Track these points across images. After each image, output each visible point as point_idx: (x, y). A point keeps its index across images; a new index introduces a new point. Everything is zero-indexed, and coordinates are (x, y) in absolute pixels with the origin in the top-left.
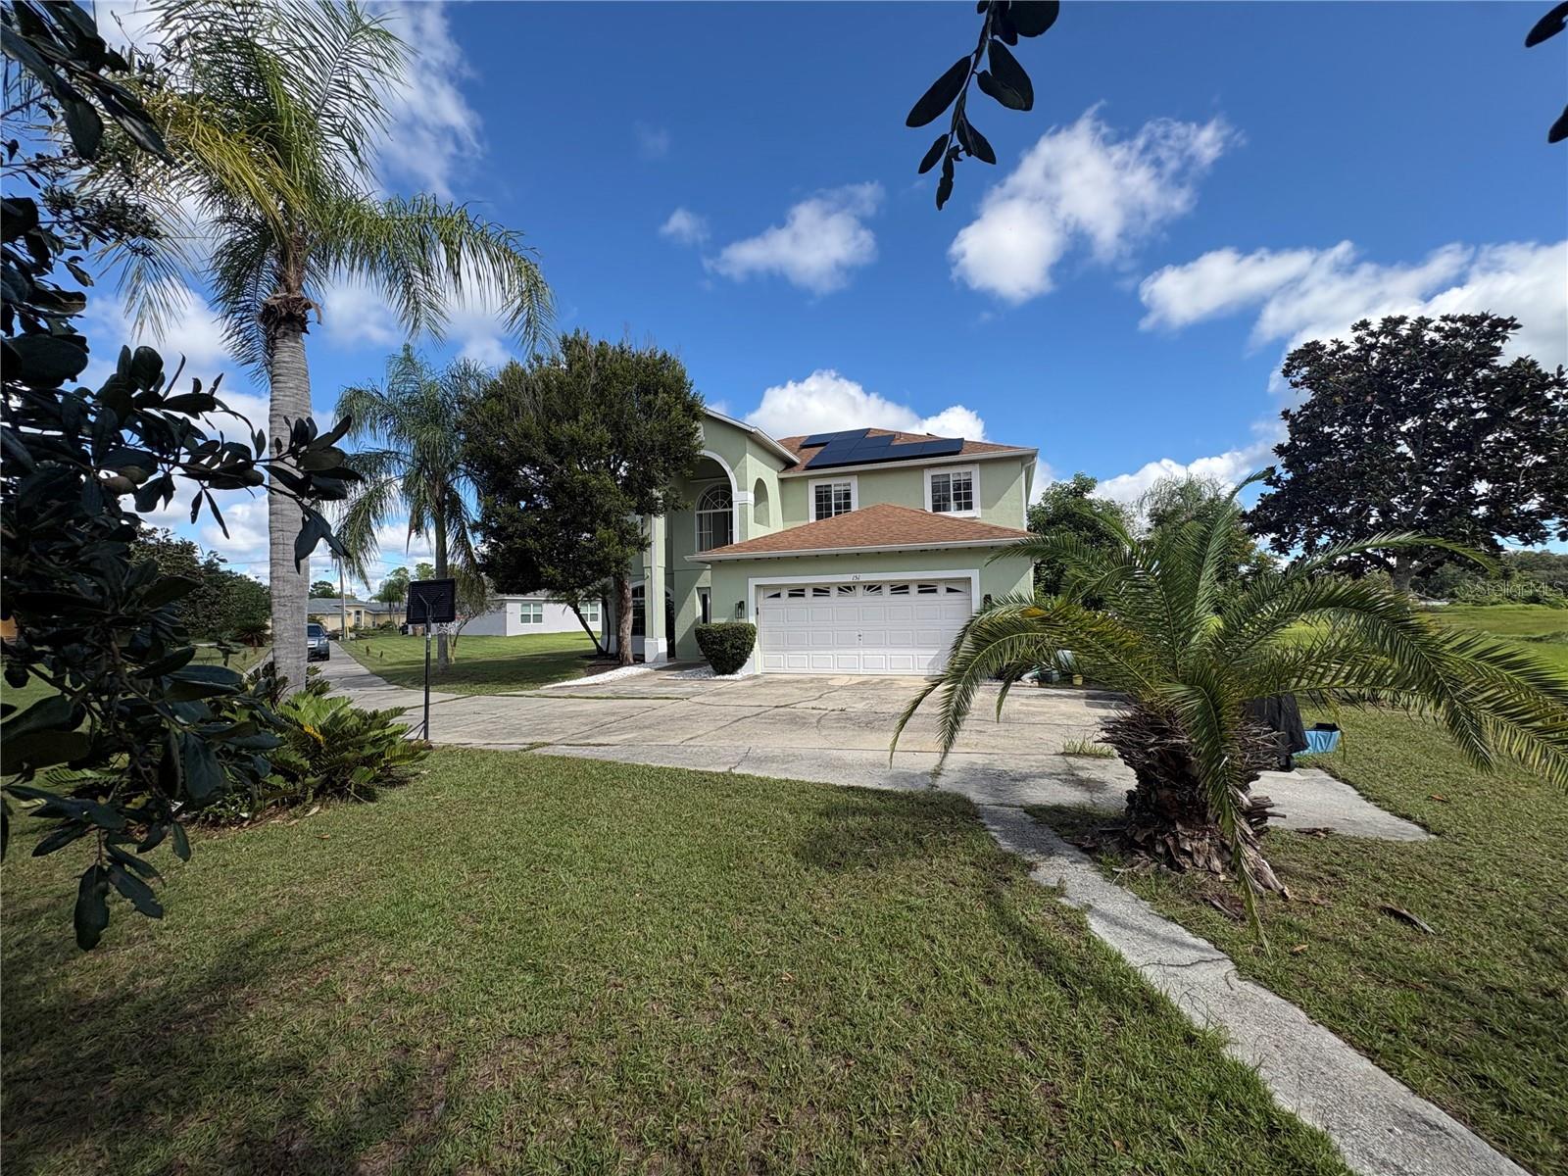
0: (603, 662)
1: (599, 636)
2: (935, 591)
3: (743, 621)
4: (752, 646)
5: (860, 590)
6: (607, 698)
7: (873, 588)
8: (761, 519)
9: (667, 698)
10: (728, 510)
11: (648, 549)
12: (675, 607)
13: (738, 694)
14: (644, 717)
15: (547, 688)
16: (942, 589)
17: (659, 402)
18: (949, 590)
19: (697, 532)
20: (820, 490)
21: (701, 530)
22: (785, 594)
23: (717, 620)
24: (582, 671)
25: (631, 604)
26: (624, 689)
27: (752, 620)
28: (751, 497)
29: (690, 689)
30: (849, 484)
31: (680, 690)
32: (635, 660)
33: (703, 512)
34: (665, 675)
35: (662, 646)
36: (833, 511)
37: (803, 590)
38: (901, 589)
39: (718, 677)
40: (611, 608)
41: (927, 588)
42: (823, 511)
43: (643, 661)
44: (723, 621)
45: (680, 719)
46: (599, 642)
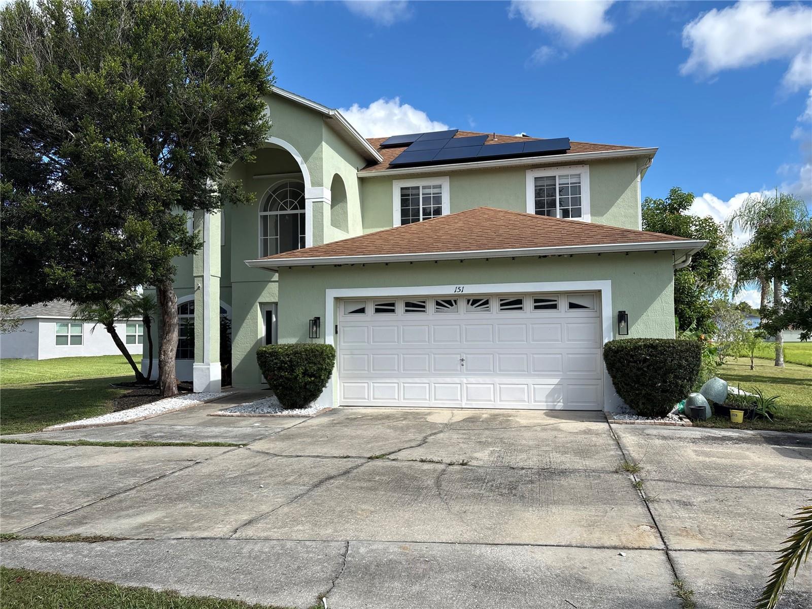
0: (140, 392)
1: (140, 359)
2: (554, 307)
3: (319, 341)
4: (330, 373)
5: (462, 305)
6: (133, 445)
7: (480, 302)
8: (339, 221)
9: (217, 445)
10: (299, 211)
11: (199, 252)
12: (233, 326)
13: (312, 436)
14: (180, 479)
15: (54, 430)
16: (563, 304)
17: (213, 59)
18: (572, 306)
19: (260, 237)
20: (406, 192)
21: (265, 234)
22: (370, 309)
23: (286, 339)
24: (110, 403)
25: (175, 320)
26: (158, 431)
27: (330, 340)
28: (327, 194)
29: (249, 430)
30: (440, 187)
31: (236, 431)
32: (180, 388)
33: (268, 213)
34: (217, 410)
35: (215, 372)
36: (421, 217)
37: (393, 305)
38: (513, 303)
39: (285, 413)
40: (154, 326)
41: (545, 303)
42: (409, 215)
43: (191, 391)
44: (293, 341)
45: (234, 481)
46: (139, 367)
